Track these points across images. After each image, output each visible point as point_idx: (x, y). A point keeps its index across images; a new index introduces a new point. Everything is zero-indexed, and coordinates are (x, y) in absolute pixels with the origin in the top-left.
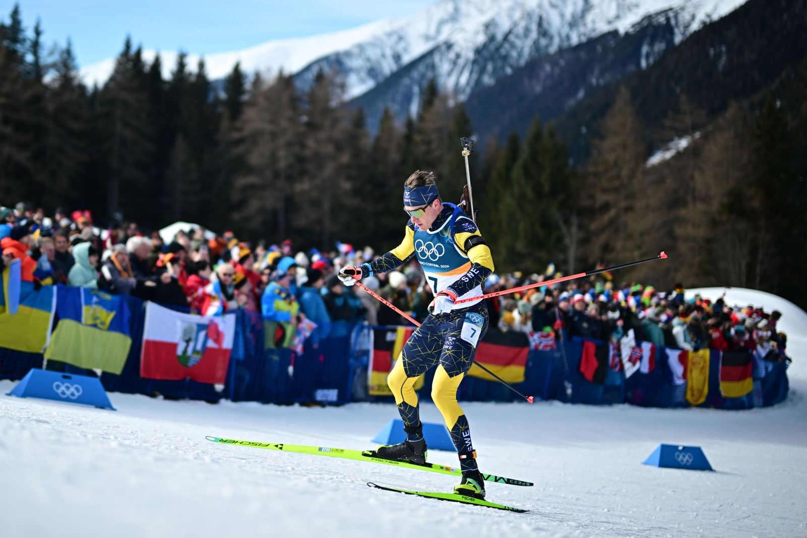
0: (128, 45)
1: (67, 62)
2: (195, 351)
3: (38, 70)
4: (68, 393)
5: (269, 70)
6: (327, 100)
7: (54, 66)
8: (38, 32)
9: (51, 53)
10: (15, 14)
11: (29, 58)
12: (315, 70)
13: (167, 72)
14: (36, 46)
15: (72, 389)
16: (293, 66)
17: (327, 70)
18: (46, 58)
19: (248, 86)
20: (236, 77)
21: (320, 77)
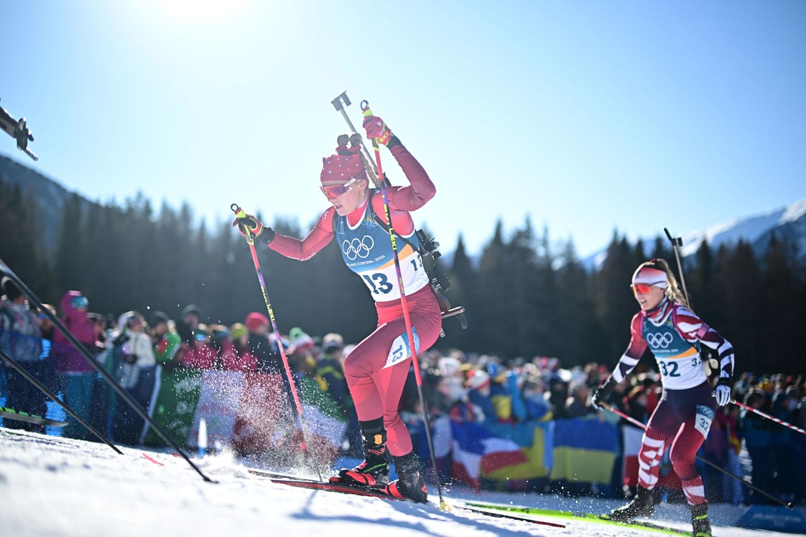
0: (616, 234)
1: (569, 251)
3: (548, 260)
7: (562, 255)
8: (546, 230)
9: (558, 245)
10: (528, 222)
11: (541, 252)
12: (769, 238)
14: (545, 243)
17: (778, 235)
18: (555, 249)
20: (704, 248)
21: (773, 242)
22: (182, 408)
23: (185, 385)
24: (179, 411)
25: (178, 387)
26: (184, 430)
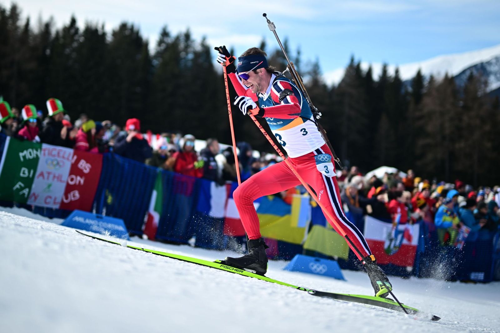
0: (352, 60)
1: (316, 71)
2: (395, 247)
4: (318, 270)
5: (439, 73)
6: (476, 91)
7: (309, 73)
8: (299, 53)
9: (307, 65)
12: (468, 73)
13: (376, 75)
14: (297, 61)
15: (321, 268)
16: (454, 71)
17: (475, 72)
18: (304, 67)
19: (426, 83)
20: (419, 77)
21: (471, 78)
22: (24, 172)
23: (27, 154)
24: (22, 175)
25: (21, 155)
26: (26, 191)
